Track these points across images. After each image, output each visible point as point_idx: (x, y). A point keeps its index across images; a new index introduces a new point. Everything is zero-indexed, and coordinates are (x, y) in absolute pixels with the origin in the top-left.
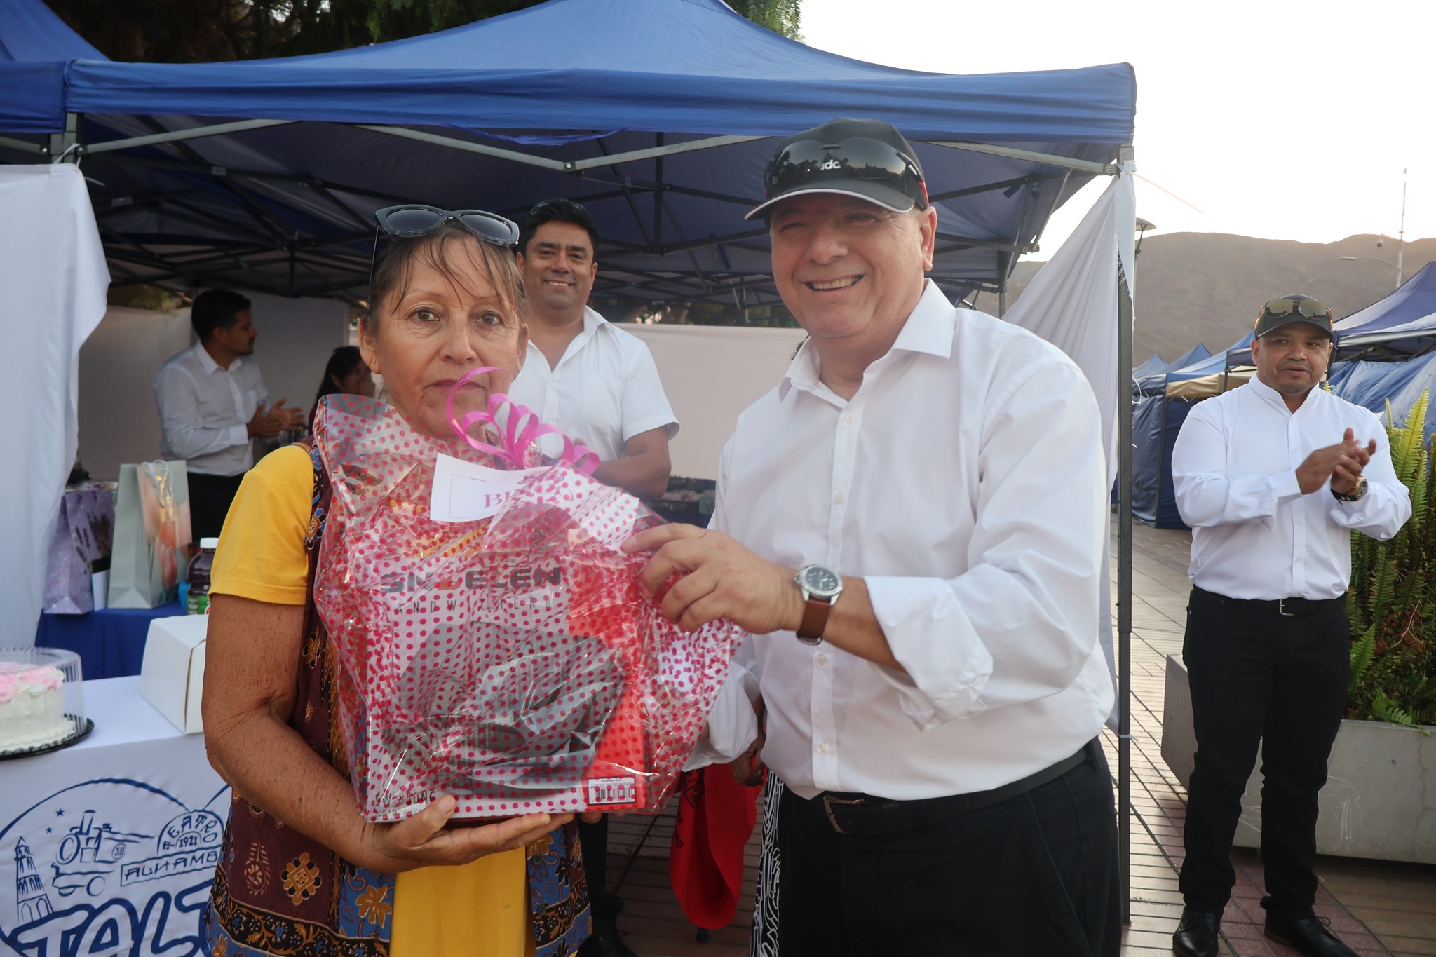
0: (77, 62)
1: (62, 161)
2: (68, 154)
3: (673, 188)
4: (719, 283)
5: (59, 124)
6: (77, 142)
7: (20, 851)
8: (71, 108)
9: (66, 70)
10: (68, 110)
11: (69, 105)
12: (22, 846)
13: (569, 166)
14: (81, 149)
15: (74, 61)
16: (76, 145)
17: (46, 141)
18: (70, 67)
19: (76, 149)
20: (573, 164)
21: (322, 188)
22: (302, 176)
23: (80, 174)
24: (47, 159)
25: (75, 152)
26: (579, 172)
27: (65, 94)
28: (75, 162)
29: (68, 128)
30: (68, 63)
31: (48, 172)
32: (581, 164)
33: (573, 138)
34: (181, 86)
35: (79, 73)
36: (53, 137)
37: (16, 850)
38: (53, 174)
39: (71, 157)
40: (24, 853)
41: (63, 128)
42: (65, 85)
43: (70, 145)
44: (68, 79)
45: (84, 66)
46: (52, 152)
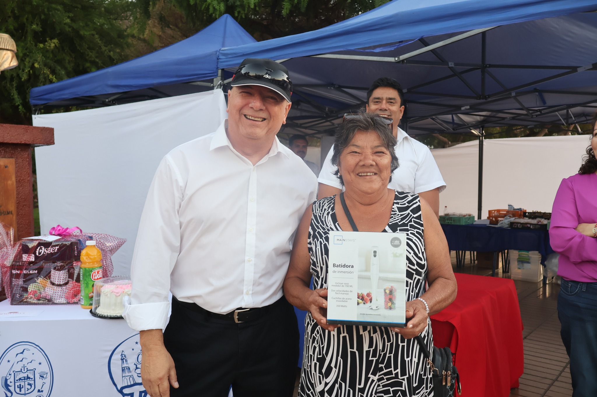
0: (221, 49)
1: (217, 88)
2: (218, 85)
3: (491, 66)
4: (541, 112)
5: (216, 74)
6: (221, 80)
7: (123, 356)
8: (219, 67)
9: (218, 53)
10: (219, 68)
11: (219, 66)
12: (123, 354)
13: (397, 59)
14: (222, 83)
15: (220, 49)
16: (220, 81)
17: (212, 81)
18: (219, 52)
19: (221, 83)
20: (398, 58)
21: (340, 88)
22: (330, 85)
23: (222, 92)
24: (212, 88)
25: (220, 85)
26: (403, 61)
27: (218, 62)
28: (220, 88)
29: (219, 76)
30: (219, 50)
31: (213, 93)
32: (402, 57)
33: (398, 45)
34: (251, 52)
35: (221, 53)
36: (215, 79)
37: (121, 355)
38: (214, 94)
39: (219, 86)
40: (124, 357)
41: (217, 76)
42: (218, 59)
43: (219, 81)
44: (218, 57)
45: (223, 50)
46: (214, 85)
